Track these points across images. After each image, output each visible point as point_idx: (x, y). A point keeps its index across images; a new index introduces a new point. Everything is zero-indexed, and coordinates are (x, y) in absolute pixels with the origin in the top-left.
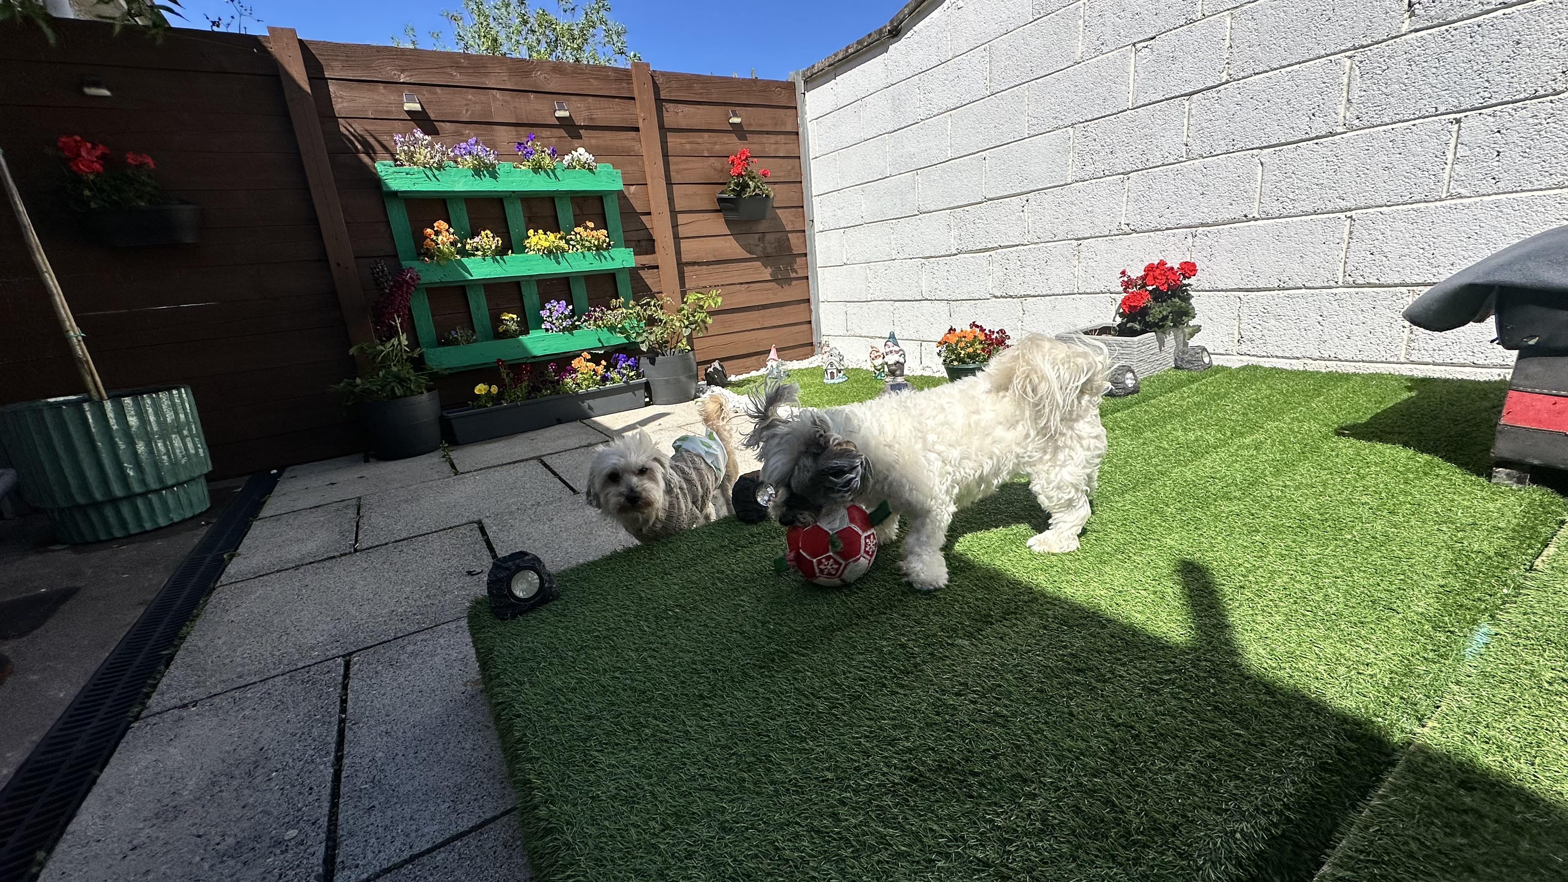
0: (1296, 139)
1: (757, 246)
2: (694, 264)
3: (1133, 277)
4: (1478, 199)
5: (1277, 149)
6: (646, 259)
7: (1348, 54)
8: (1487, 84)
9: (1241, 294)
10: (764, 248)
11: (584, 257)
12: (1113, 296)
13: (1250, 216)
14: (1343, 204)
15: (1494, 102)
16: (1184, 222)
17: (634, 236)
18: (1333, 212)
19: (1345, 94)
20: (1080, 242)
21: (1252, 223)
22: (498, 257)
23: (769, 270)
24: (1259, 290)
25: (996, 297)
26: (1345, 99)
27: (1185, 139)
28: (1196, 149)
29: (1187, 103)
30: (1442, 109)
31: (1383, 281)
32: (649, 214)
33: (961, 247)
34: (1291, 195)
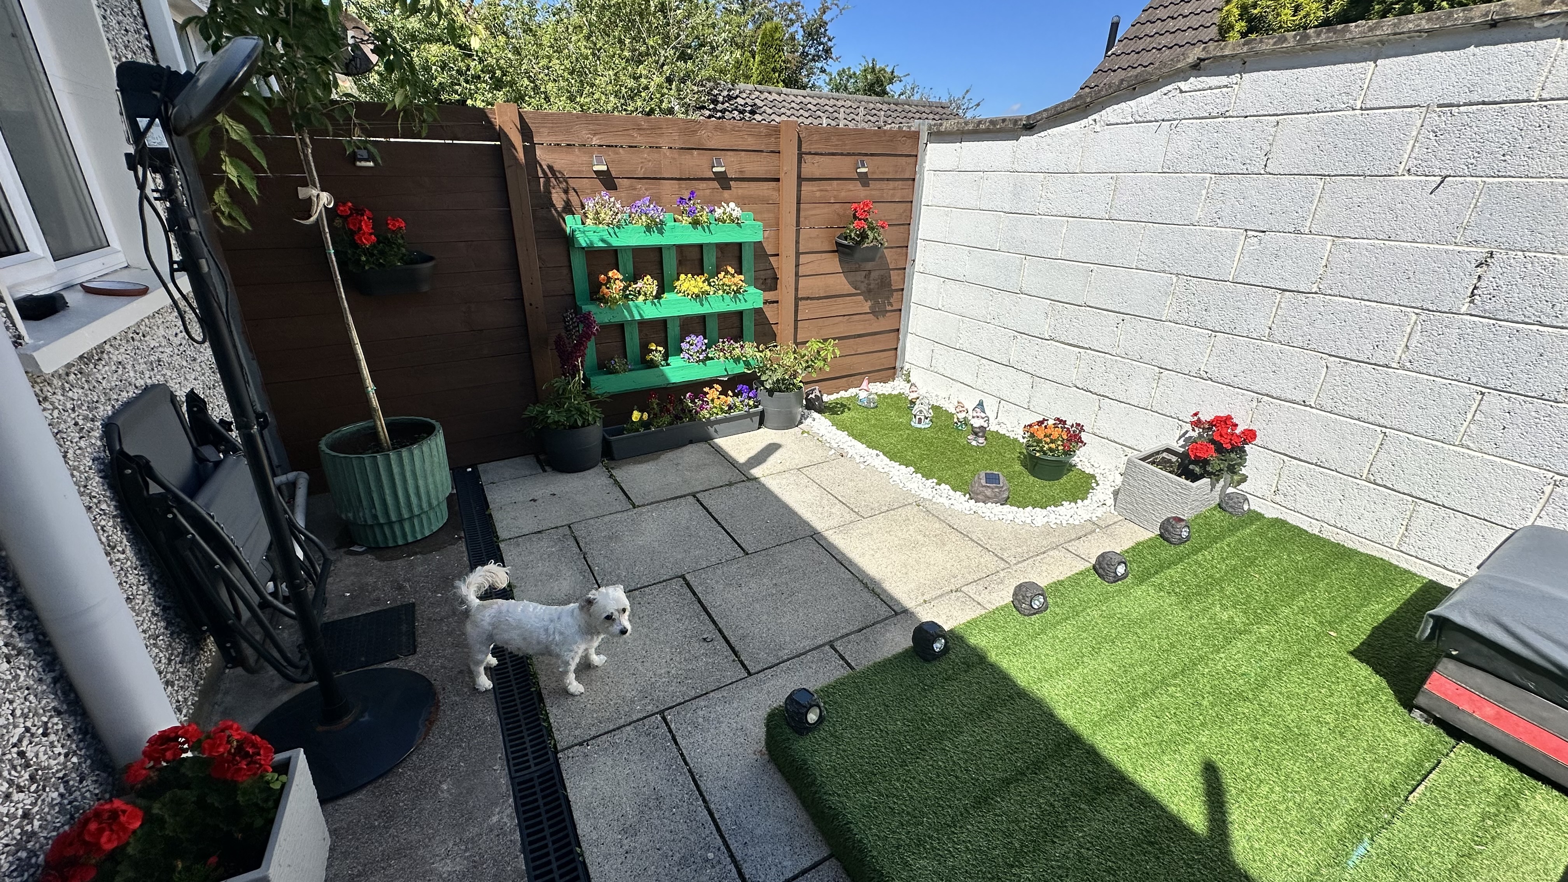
0: (1359, 359)
1: (862, 282)
2: (808, 298)
3: (1203, 419)
4: (1480, 455)
5: (1342, 360)
7: (1417, 311)
8: (1510, 376)
9: (1286, 458)
10: (869, 284)
11: (723, 299)
12: (1180, 423)
13: (1308, 403)
14: (1382, 421)
15: (1512, 390)
16: (1253, 388)
17: (763, 275)
18: (1372, 424)
19: (1405, 340)
20: (1162, 371)
21: (1308, 409)
23: (869, 303)
24: (1300, 460)
25: (1078, 388)
26: (1403, 345)
27: (1270, 323)
28: (1278, 336)
29: (1279, 296)
30: (1473, 381)
31: (1395, 487)
32: (778, 255)
33: (1053, 336)
34: (1343, 400)
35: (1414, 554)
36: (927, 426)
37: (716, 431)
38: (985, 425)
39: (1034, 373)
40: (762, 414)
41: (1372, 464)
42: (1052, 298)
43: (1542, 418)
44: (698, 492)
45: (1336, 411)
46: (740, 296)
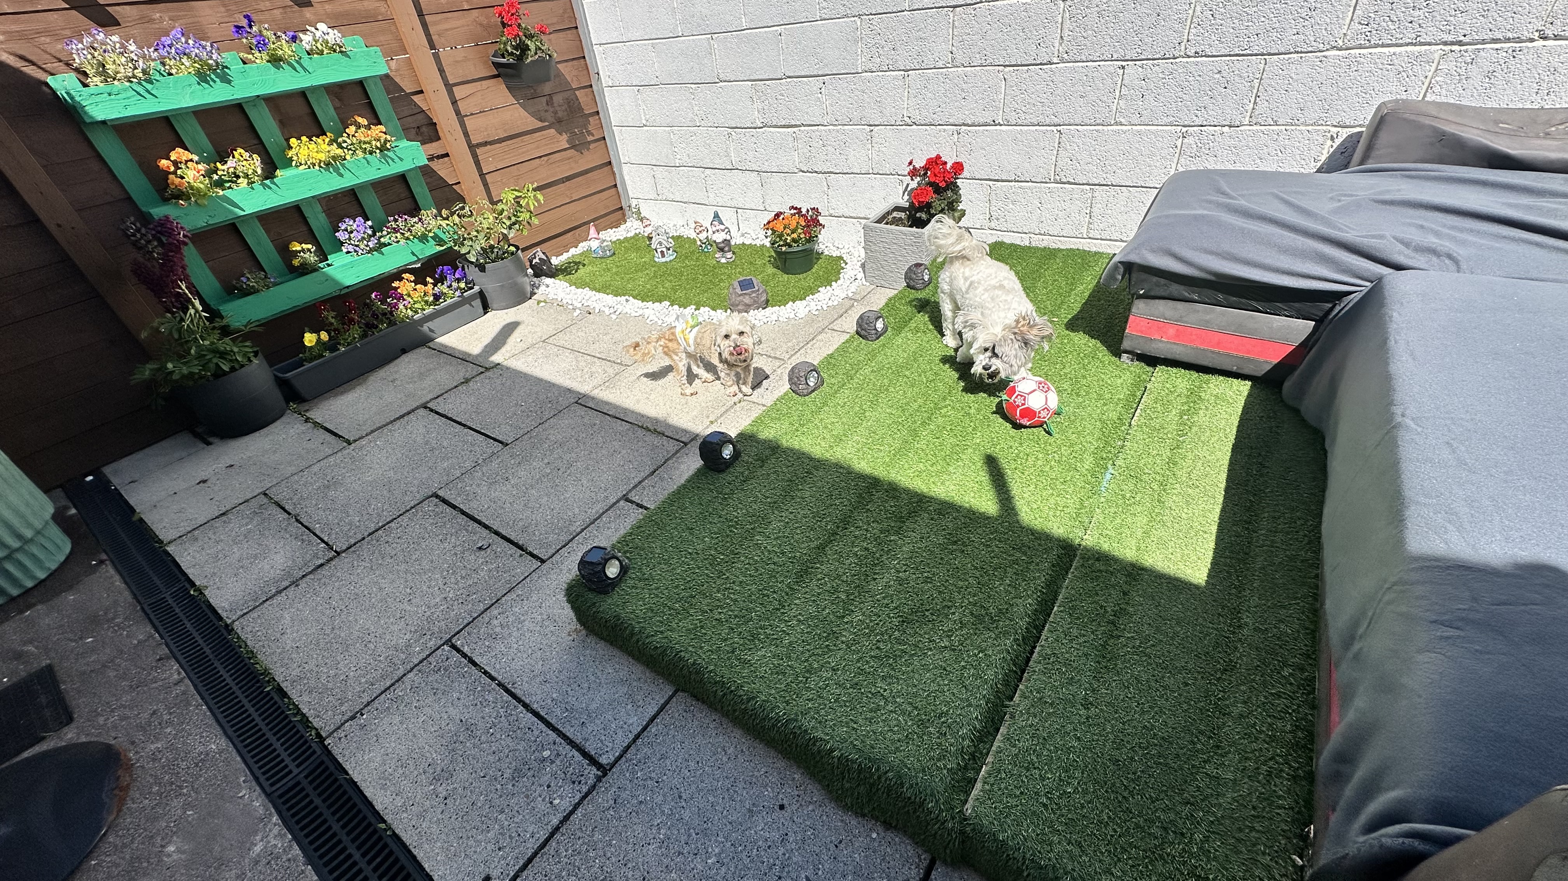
1: (546, 111)
2: (486, 144)
3: (917, 166)
4: (1130, 127)
6: (434, 148)
8: (1140, 43)
9: (991, 183)
10: (556, 113)
11: (368, 163)
12: (900, 177)
13: (997, 122)
14: (1056, 120)
15: (1143, 57)
16: (951, 121)
17: (412, 122)
18: (1049, 126)
19: (1059, 31)
20: (872, 128)
21: (998, 127)
22: (267, 182)
23: (565, 137)
24: (1003, 181)
25: (803, 172)
26: (1059, 38)
28: (960, 58)
30: (1115, 57)
32: (421, 92)
33: (765, 121)
34: (1023, 109)
35: (1099, 237)
36: (672, 258)
37: (431, 330)
38: (728, 238)
39: (759, 169)
40: (482, 295)
41: (1056, 165)
42: (752, 78)
43: (1167, 77)
44: (428, 402)
45: (1020, 123)
46: (390, 154)
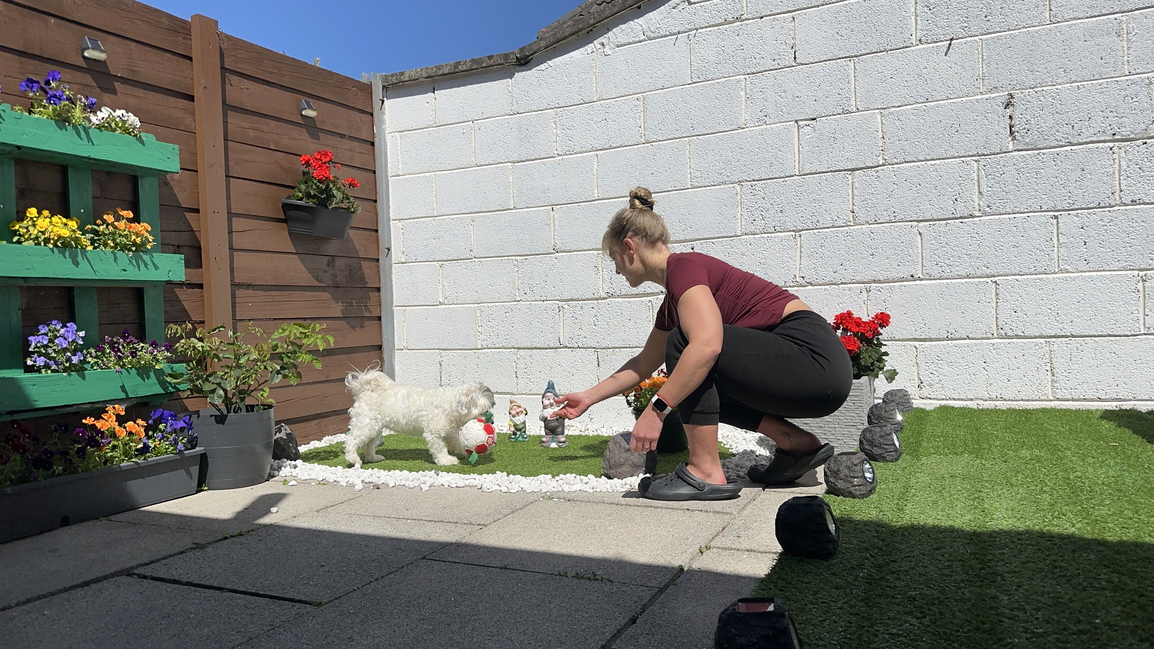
0: (946, 217)
2: (249, 286)
4: (1079, 274)
5: (931, 223)
6: (192, 273)
7: (974, 158)
9: (916, 343)
13: (916, 276)
15: (1077, 207)
19: (977, 188)
21: (918, 282)
23: (340, 304)
24: (931, 340)
26: (977, 191)
27: (851, 207)
28: (862, 216)
29: (850, 177)
30: (1045, 208)
31: (1027, 334)
32: (197, 211)
33: (611, 291)
34: (947, 262)
35: (1070, 397)
39: (597, 346)
40: (203, 460)
41: (997, 318)
43: (1108, 225)
44: (131, 569)
45: (945, 276)
46: (146, 258)
